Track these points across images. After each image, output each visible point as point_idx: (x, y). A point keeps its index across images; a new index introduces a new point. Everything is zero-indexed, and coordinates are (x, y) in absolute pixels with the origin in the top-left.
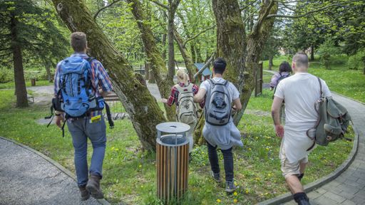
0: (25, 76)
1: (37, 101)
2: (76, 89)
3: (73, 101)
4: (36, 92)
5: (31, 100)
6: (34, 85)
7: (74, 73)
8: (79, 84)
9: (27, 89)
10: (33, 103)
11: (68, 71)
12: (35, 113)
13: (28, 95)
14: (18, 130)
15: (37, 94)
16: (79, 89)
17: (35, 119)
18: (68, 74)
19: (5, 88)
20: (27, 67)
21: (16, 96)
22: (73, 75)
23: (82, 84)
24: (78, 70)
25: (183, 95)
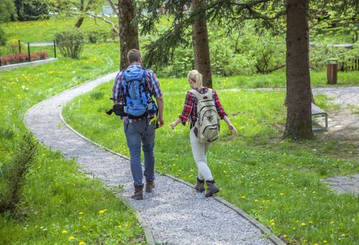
0: (313, 56)
1: (334, 126)
2: (138, 93)
3: (136, 103)
4: (337, 102)
5: (321, 121)
6: (332, 81)
7: (136, 80)
8: (140, 89)
9: (315, 92)
10: (325, 129)
11: (130, 79)
12: (325, 159)
13: (315, 109)
14: (279, 199)
15: (338, 107)
16: (140, 93)
17: (323, 173)
18: (131, 81)
19: (266, 84)
20: (320, 31)
21: (285, 108)
22: (135, 82)
23: (142, 89)
24: (138, 77)
25: (204, 104)
